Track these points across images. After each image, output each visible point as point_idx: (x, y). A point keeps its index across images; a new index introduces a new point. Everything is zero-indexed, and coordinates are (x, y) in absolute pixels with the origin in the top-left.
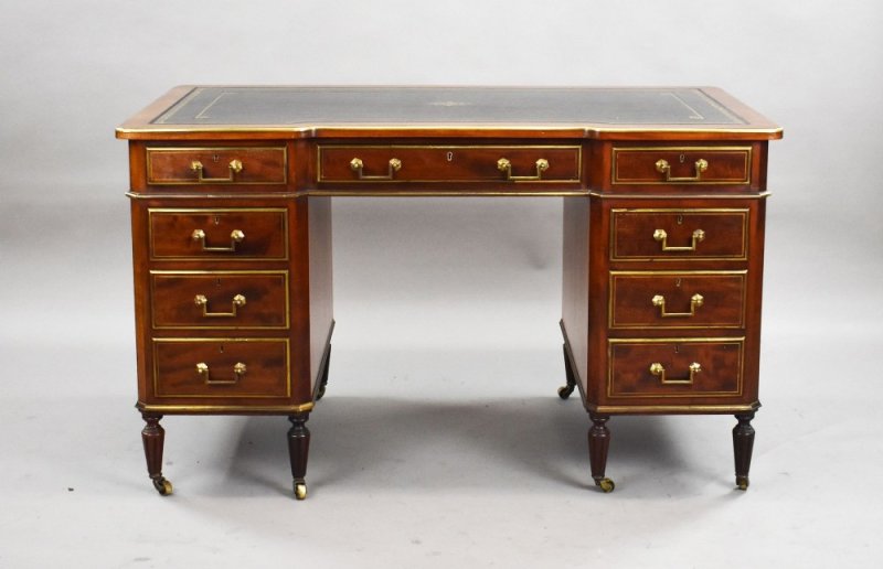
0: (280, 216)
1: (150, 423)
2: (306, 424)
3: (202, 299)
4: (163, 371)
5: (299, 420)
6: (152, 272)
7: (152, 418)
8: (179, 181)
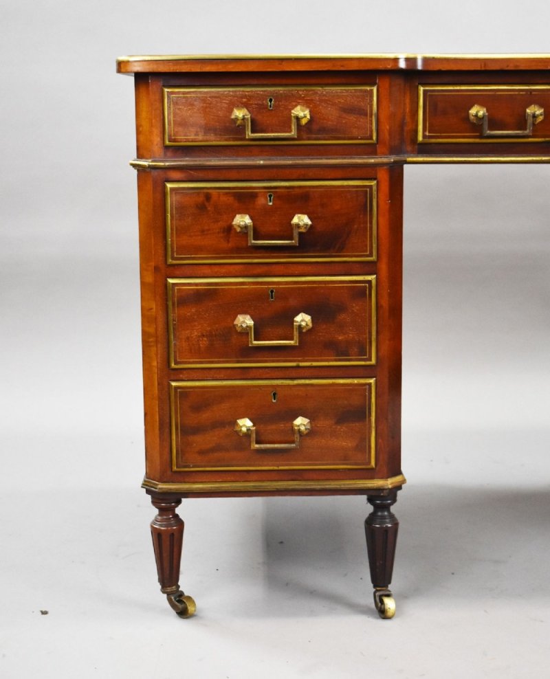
0: (365, 193)
1: (162, 511)
2: (393, 509)
3: (245, 321)
4: (186, 431)
5: (382, 500)
6: (171, 281)
7: (166, 502)
8: (214, 140)
